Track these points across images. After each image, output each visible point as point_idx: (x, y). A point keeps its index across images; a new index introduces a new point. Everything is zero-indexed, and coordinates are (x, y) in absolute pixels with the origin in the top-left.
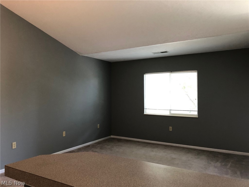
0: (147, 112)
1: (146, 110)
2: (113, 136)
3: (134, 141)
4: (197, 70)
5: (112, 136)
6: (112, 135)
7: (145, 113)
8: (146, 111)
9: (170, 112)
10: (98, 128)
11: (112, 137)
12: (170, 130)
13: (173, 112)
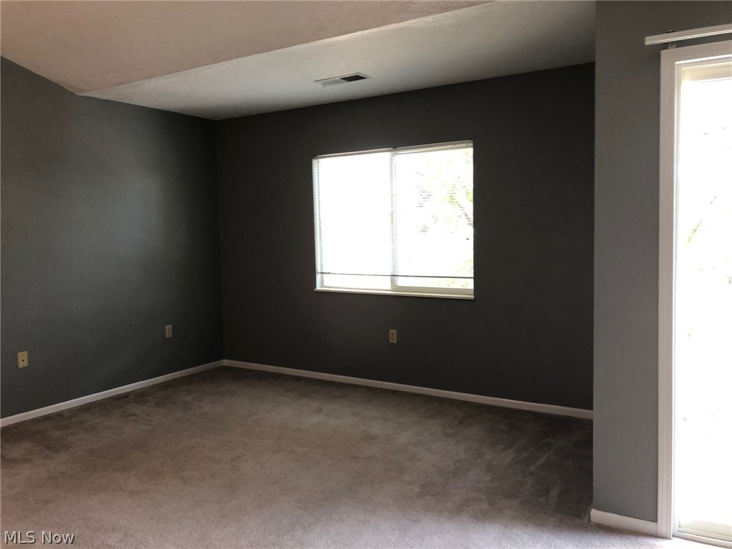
0: (325, 284)
1: (322, 278)
2: (228, 361)
3: (286, 375)
4: (472, 141)
5: (225, 362)
6: (226, 359)
7: (318, 288)
8: (322, 281)
9: (393, 282)
10: (167, 337)
11: (225, 364)
12: (391, 341)
13: (402, 282)
